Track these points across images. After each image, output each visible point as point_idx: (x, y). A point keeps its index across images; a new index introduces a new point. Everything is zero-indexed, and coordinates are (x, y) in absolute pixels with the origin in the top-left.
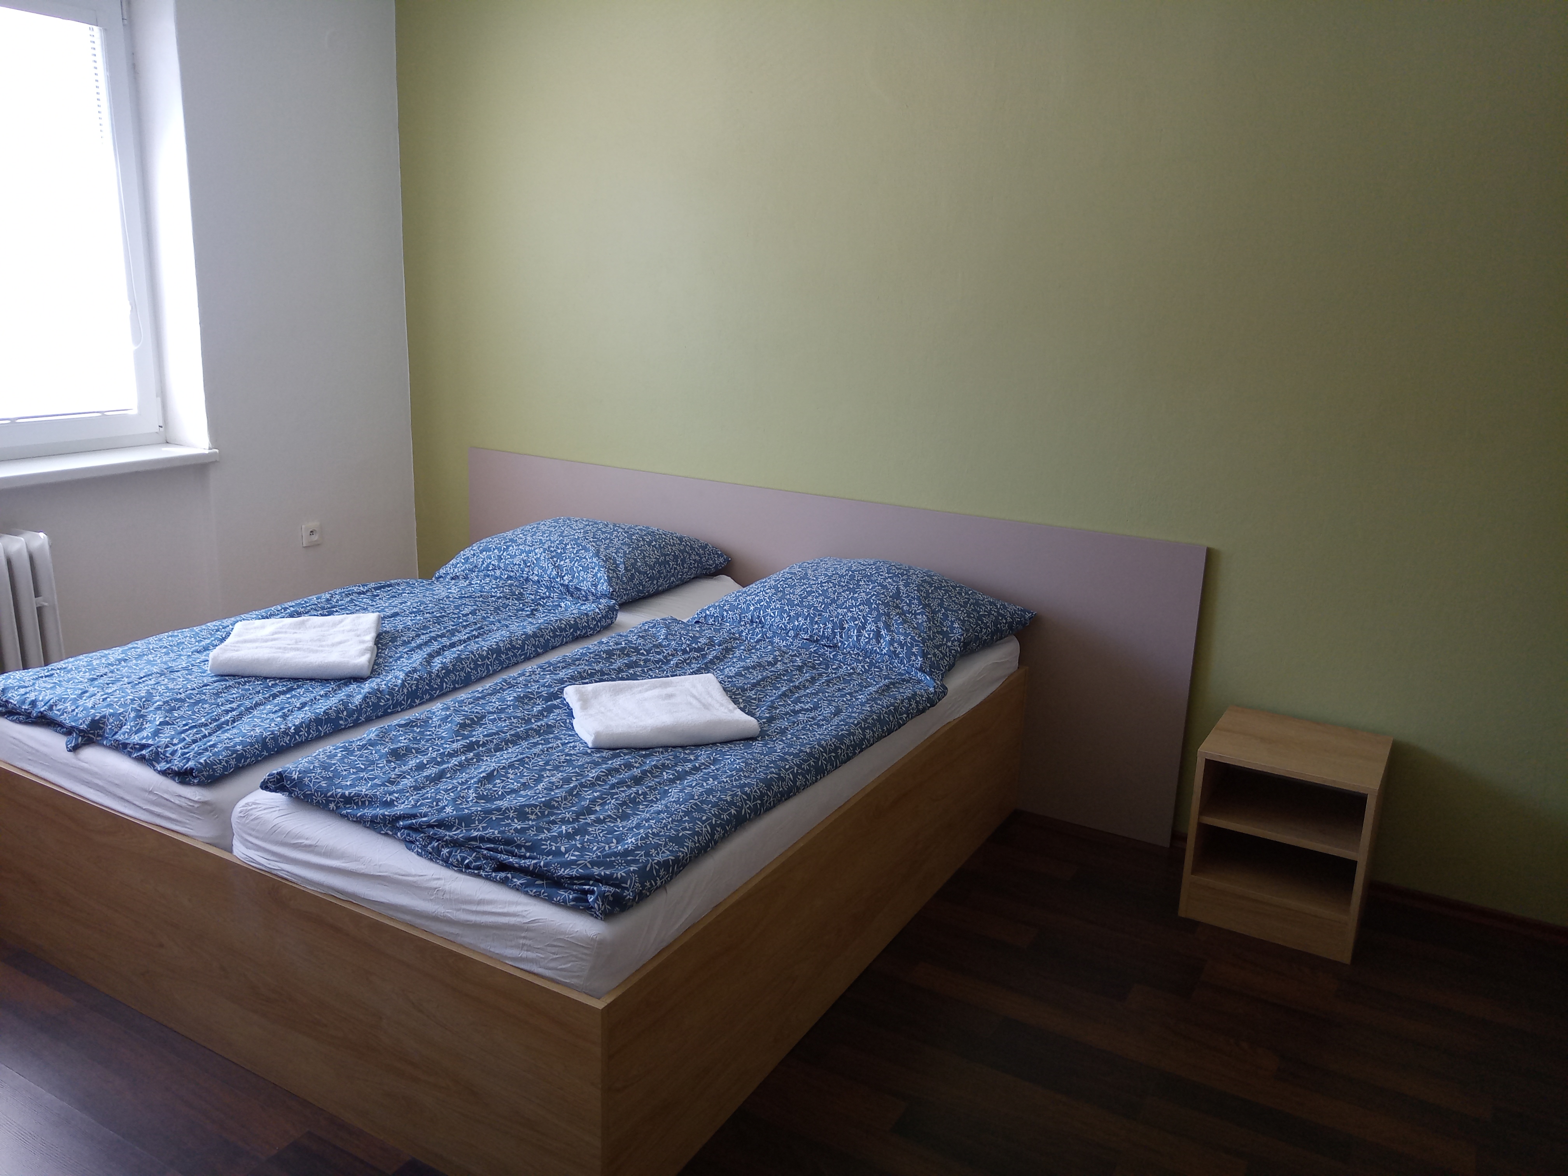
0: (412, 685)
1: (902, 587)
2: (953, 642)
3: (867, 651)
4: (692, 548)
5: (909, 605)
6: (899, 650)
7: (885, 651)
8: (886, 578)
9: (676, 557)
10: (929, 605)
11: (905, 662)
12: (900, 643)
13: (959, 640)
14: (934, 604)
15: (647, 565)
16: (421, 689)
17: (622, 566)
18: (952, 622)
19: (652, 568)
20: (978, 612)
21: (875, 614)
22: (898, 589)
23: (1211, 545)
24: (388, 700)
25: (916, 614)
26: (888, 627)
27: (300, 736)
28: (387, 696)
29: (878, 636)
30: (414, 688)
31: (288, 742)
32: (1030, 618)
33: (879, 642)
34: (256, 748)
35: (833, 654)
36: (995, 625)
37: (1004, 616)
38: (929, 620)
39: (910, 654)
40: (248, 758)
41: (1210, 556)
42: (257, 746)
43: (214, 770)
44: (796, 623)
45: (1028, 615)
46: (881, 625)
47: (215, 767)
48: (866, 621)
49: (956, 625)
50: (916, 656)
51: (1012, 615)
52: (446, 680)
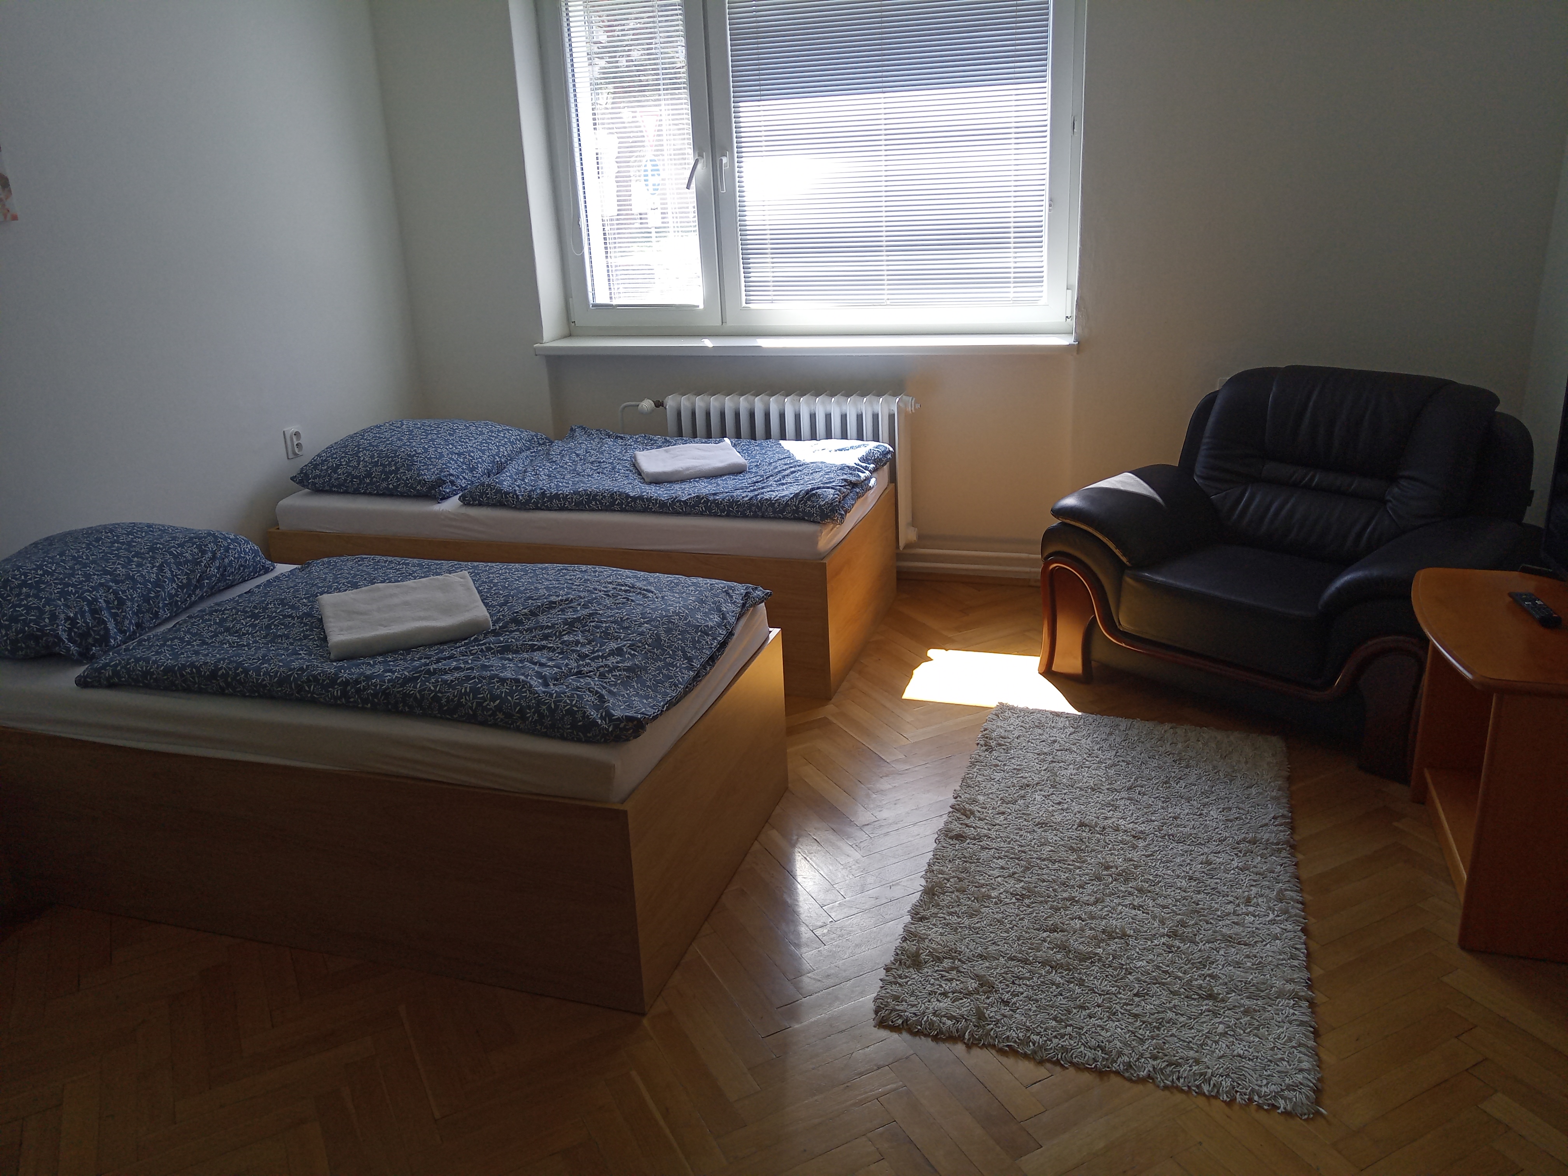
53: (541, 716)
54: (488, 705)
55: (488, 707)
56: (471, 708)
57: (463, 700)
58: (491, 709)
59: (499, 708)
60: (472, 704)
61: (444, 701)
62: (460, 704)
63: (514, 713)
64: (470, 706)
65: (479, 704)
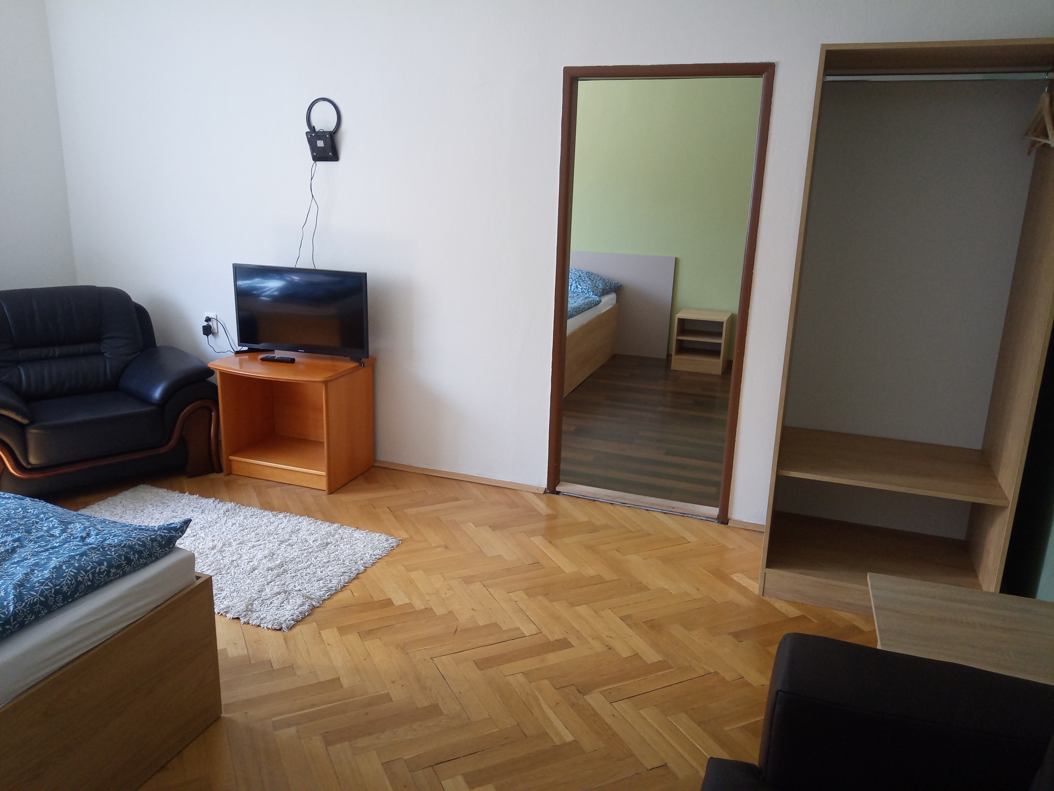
1: (581, 274)
2: (600, 290)
5: (585, 279)
6: (585, 291)
7: (580, 291)
8: (575, 272)
10: (590, 279)
12: (585, 289)
13: (602, 288)
14: (592, 279)
18: (599, 283)
20: (605, 282)
21: (575, 281)
22: (580, 274)
23: (676, 256)
25: (587, 281)
26: (579, 284)
29: (577, 287)
32: (620, 285)
33: (577, 289)
36: (610, 286)
37: (612, 284)
38: (592, 283)
39: (588, 292)
41: (677, 260)
45: (619, 285)
46: (577, 284)
48: (572, 283)
49: (600, 284)
50: (590, 292)
51: (615, 284)
53: (140, 552)
54: (100, 569)
55: (102, 570)
56: (89, 580)
57: (80, 578)
58: (105, 570)
59: (110, 566)
60: (88, 576)
61: (65, 588)
62: (78, 583)
63: (123, 562)
64: (88, 579)
65: (93, 574)
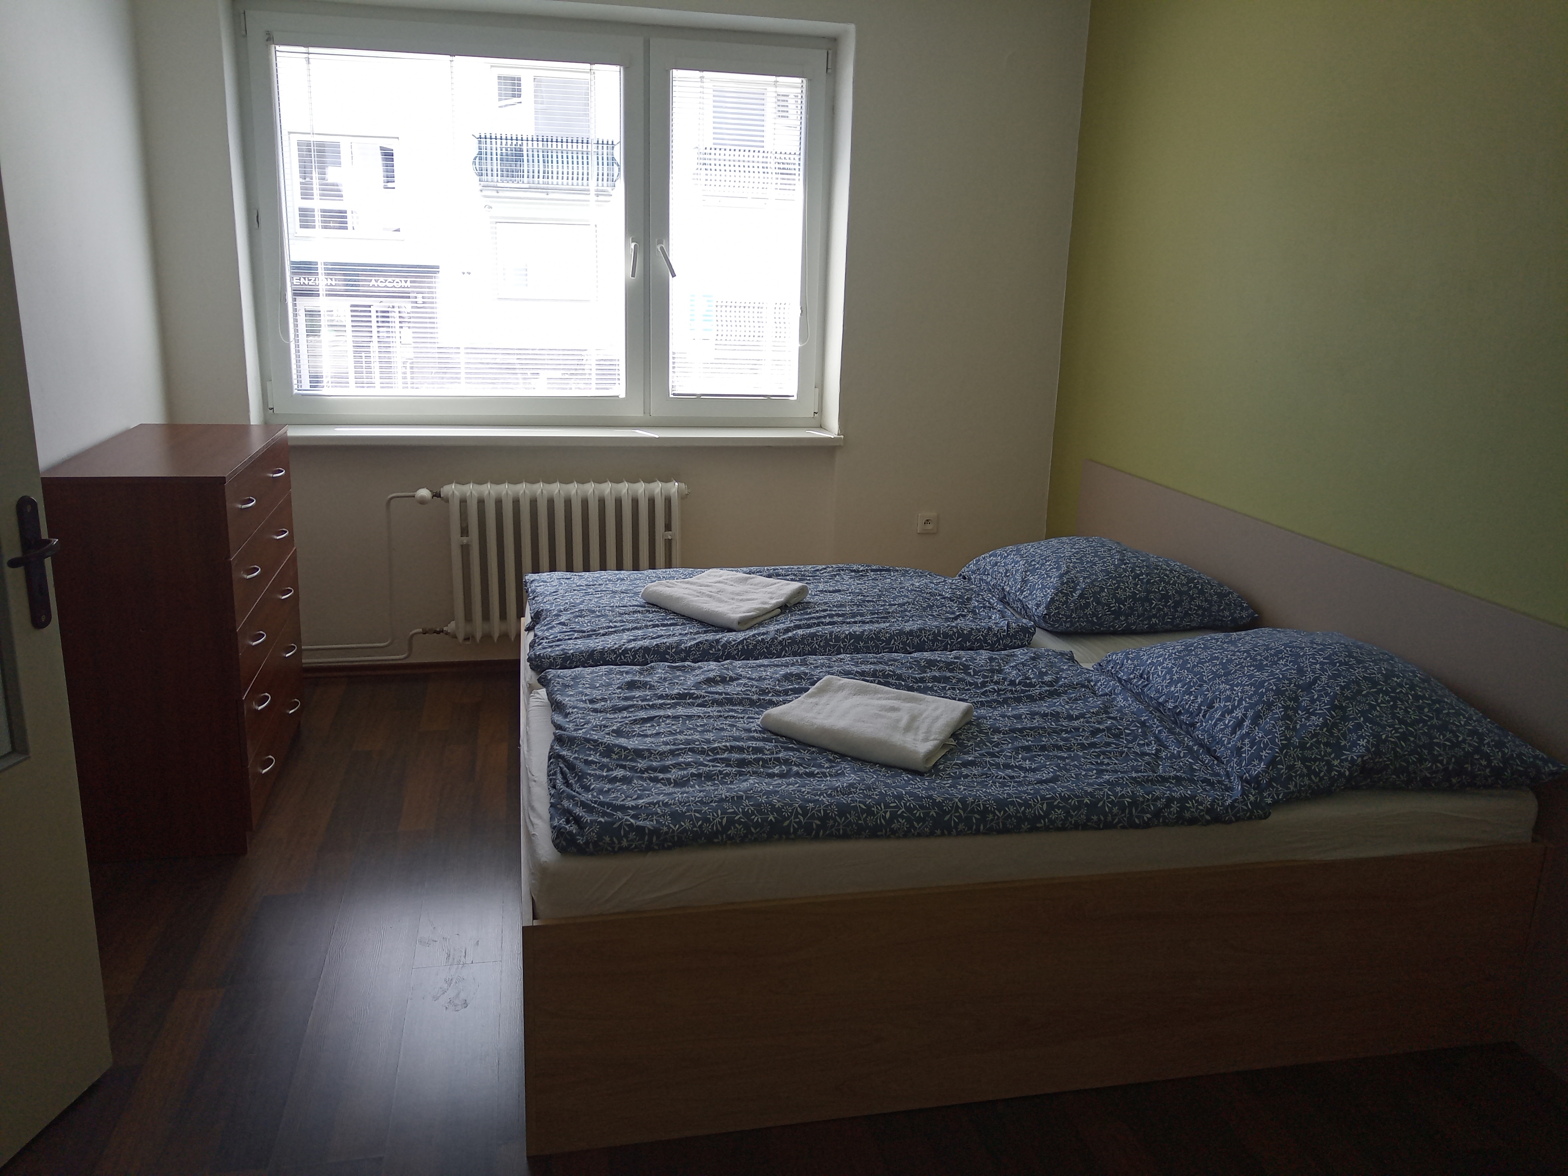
0: (750, 644)
2: (1342, 761)
3: (1216, 740)
4: (1201, 592)
5: (1314, 701)
6: (1246, 748)
7: (1231, 745)
9: (1165, 597)
10: (1344, 708)
11: (1243, 765)
13: (1352, 762)
14: (1354, 709)
15: (1114, 596)
16: (758, 650)
17: (1078, 592)
18: (1361, 737)
19: (1120, 601)
20: (1432, 738)
21: (1255, 699)
24: (719, 650)
25: (1312, 714)
26: (1256, 718)
27: (625, 657)
28: (720, 647)
30: (751, 647)
31: (613, 659)
32: (1553, 774)
34: (583, 656)
35: (1159, 729)
36: (1460, 764)
37: (1487, 756)
38: (1325, 726)
39: (1255, 756)
40: (574, 661)
42: (584, 654)
43: (542, 662)
44: (1173, 689)
45: (1549, 768)
46: (1251, 713)
47: (543, 660)
48: (1239, 705)
49: (1365, 743)
50: (1261, 760)
52: (787, 649)
